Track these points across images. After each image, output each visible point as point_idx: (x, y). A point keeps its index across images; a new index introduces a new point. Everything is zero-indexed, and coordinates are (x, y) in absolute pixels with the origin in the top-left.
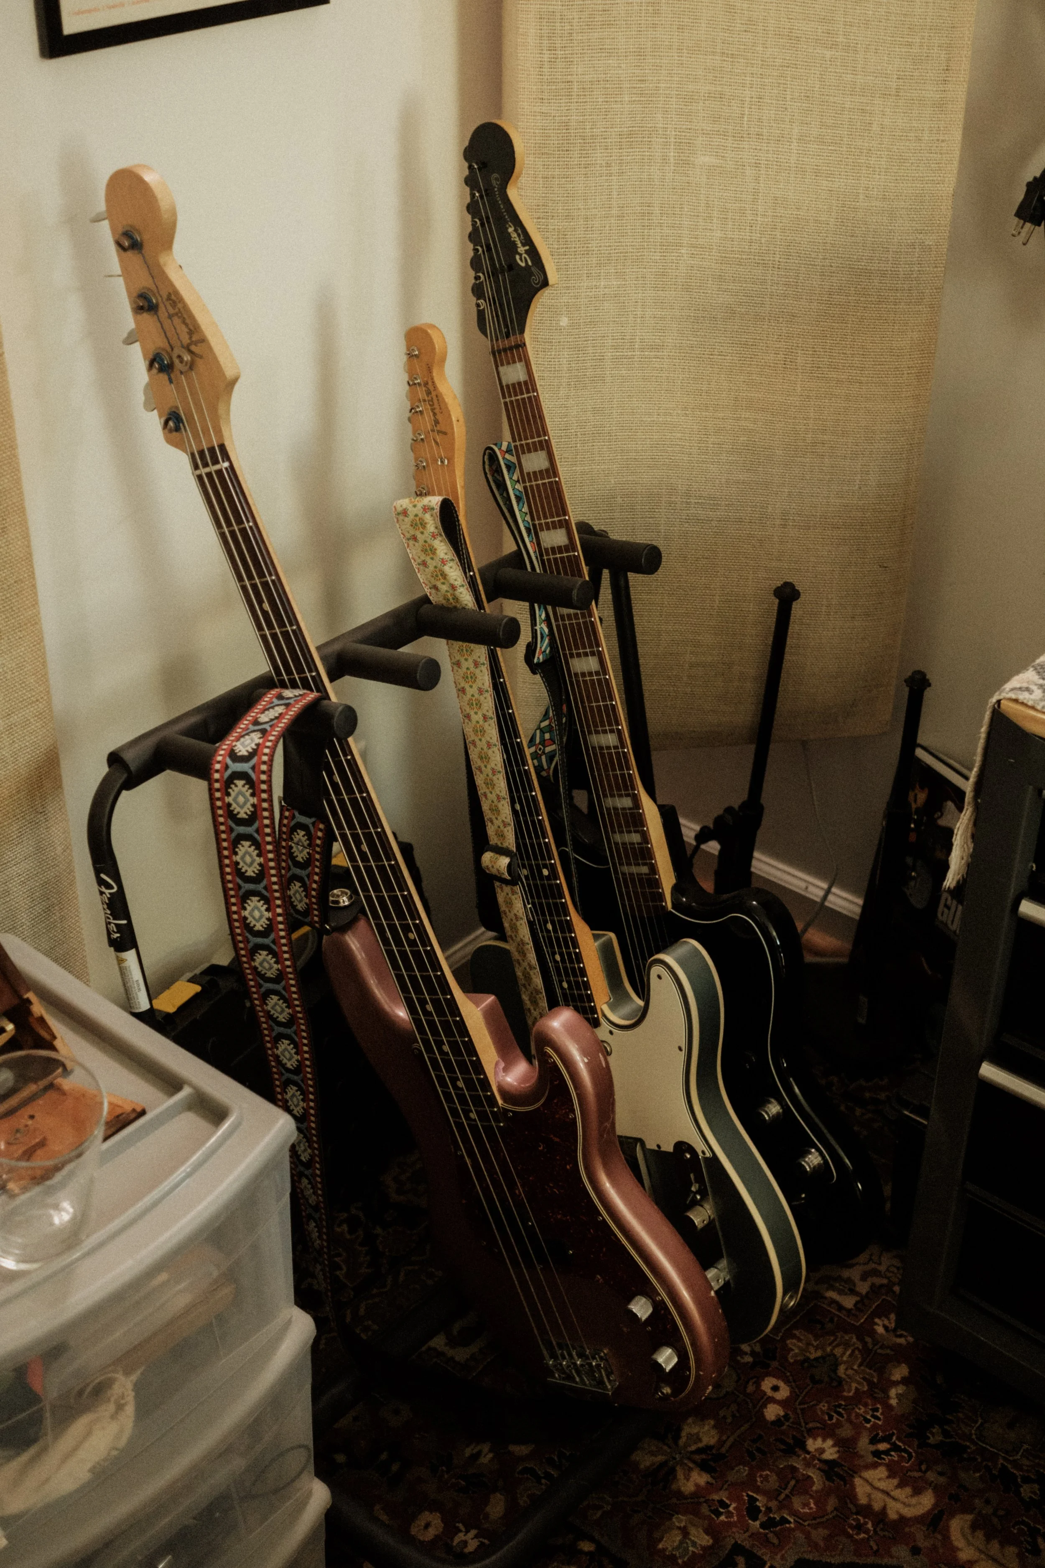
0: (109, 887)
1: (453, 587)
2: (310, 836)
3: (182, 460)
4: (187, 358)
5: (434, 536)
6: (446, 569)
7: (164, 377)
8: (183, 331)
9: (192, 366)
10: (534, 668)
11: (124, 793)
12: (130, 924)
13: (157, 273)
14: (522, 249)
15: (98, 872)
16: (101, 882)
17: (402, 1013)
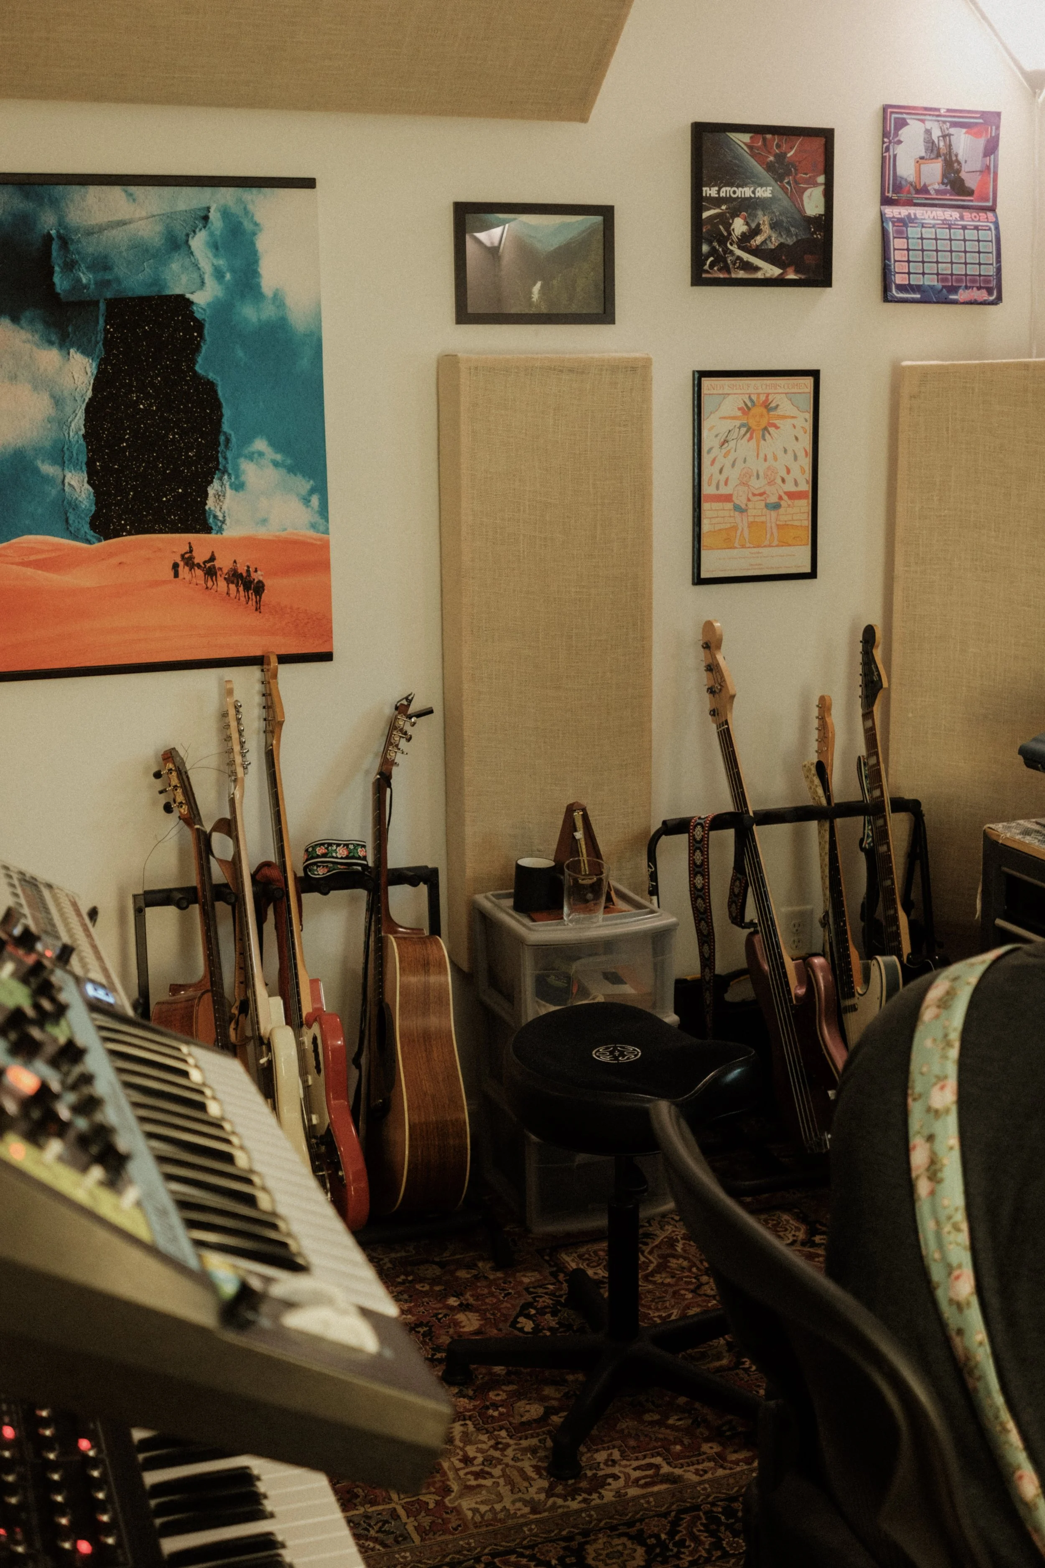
0: (651, 868)
1: (819, 797)
2: (740, 883)
3: (714, 726)
4: (719, 687)
5: (814, 775)
6: (817, 789)
7: (712, 695)
8: (719, 677)
9: (721, 690)
10: (862, 849)
11: (664, 837)
12: (657, 886)
13: (714, 657)
14: (876, 673)
15: (648, 861)
16: (649, 866)
17: (766, 967)
